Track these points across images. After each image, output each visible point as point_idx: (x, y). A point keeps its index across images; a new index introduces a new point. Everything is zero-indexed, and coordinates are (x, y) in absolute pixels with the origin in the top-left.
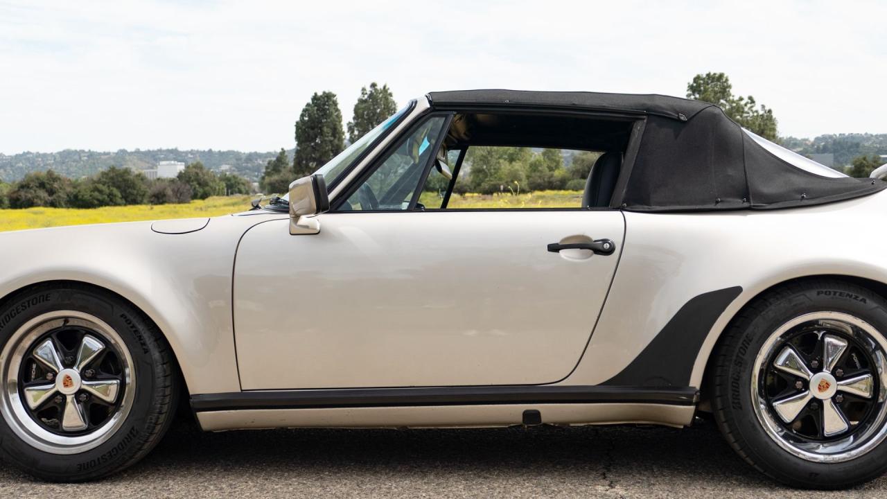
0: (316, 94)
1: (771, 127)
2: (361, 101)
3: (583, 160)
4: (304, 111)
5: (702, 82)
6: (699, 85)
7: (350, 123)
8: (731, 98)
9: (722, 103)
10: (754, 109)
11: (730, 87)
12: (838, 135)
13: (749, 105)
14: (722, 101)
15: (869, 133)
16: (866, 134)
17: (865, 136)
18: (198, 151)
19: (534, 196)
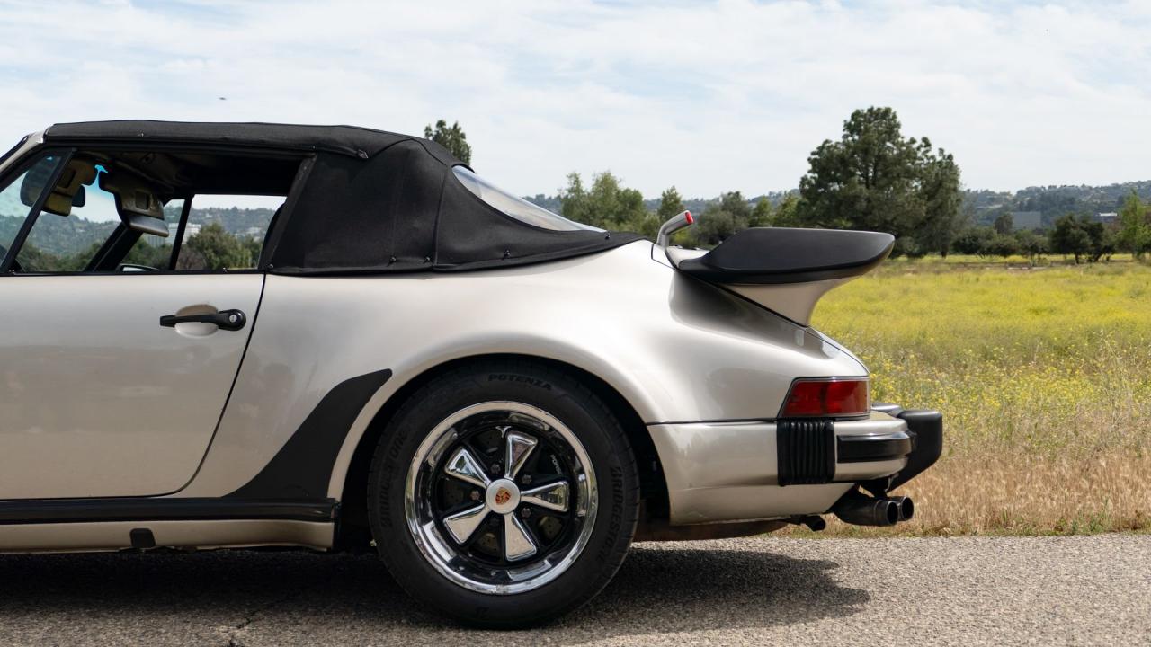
1: (952, 177)
3: (712, 221)
5: (862, 119)
6: (858, 124)
8: (900, 140)
9: (888, 147)
10: (929, 154)
11: (898, 125)
12: (1047, 188)
13: (923, 150)
14: (888, 144)
15: (1087, 184)
16: (1083, 186)
17: (1082, 189)
18: (219, 210)
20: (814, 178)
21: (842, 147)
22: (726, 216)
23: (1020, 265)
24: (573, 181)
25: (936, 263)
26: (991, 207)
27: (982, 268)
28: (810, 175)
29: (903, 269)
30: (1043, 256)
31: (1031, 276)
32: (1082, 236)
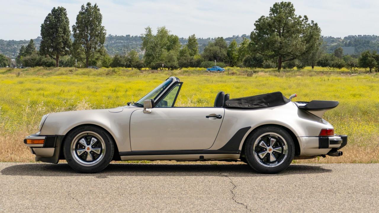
0: (54, 8)
2: (81, 13)
3: (210, 50)
4: (47, 18)
5: (278, 7)
6: (277, 9)
7: (74, 26)
8: (295, 16)
10: (307, 23)
11: (294, 10)
12: (357, 36)
13: (304, 21)
14: (289, 18)
15: (375, 35)
19: (182, 71)
20: (257, 32)
21: (269, 19)
22: (217, 48)
23: (347, 73)
24: (147, 31)
25: (310, 71)
26: (333, 45)
27: (330, 74)
28: (255, 31)
29: (296, 74)
30: (356, 68)
31: (351, 78)
32: (372, 61)
